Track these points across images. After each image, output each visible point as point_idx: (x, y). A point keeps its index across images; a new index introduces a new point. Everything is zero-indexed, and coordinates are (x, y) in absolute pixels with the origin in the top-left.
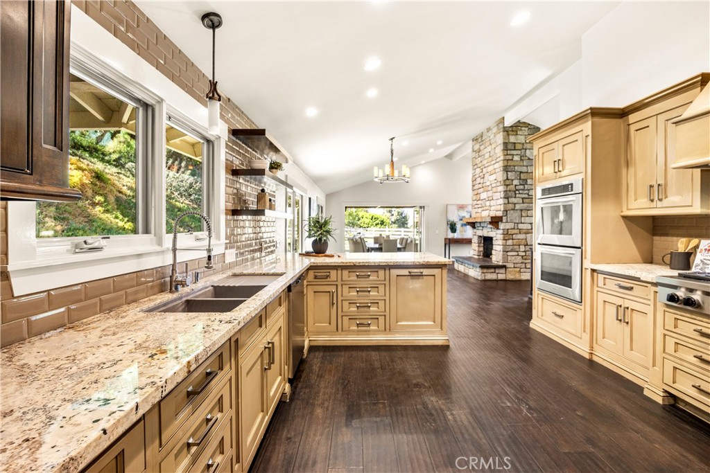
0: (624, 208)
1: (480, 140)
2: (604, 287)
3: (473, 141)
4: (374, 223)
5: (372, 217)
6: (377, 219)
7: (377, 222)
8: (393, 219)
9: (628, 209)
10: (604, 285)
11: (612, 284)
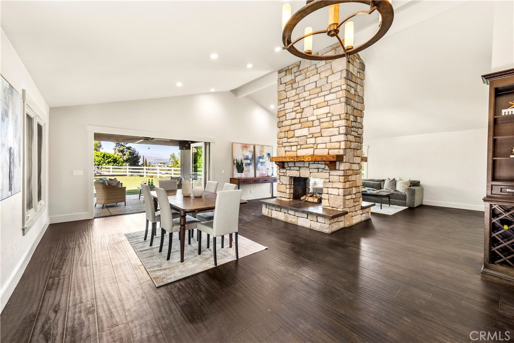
1: (295, 70)
3: (280, 72)
4: (107, 161)
5: (104, 155)
6: (110, 157)
7: (110, 160)
8: (125, 158)
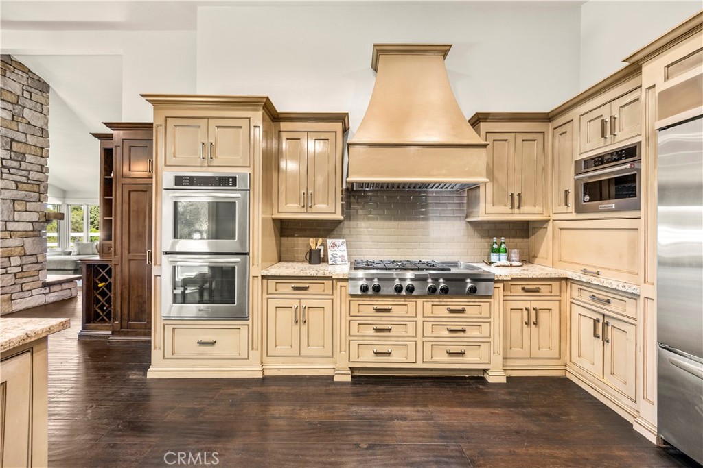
0: (275, 211)
2: (276, 292)
9: (278, 212)
10: (276, 290)
11: (286, 288)
